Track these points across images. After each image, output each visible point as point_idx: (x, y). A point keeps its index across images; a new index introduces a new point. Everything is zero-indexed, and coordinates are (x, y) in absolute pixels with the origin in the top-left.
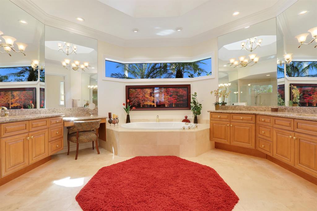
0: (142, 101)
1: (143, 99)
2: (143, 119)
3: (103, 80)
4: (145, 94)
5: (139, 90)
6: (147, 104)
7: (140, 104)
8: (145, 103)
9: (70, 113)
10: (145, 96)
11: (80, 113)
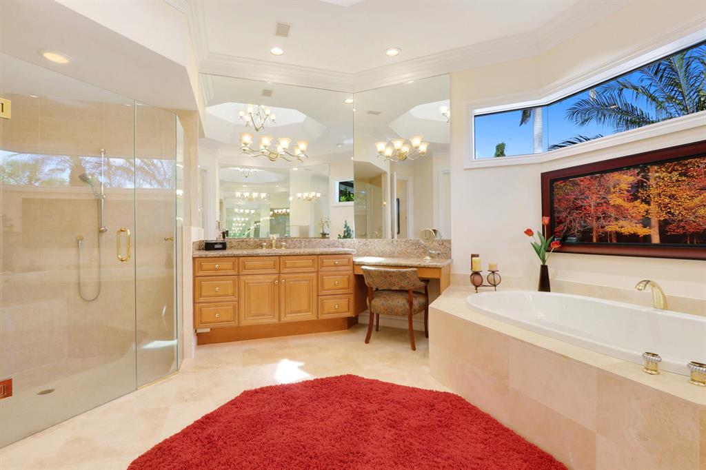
0: (598, 218)
1: (599, 214)
2: (601, 288)
3: (466, 169)
4: (608, 192)
5: (584, 182)
6: (617, 233)
7: (591, 230)
8: (608, 229)
9: (392, 250)
10: (607, 203)
11: (409, 251)
